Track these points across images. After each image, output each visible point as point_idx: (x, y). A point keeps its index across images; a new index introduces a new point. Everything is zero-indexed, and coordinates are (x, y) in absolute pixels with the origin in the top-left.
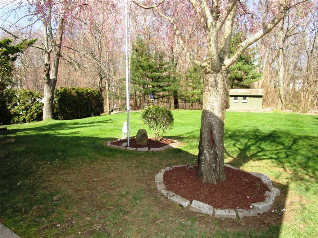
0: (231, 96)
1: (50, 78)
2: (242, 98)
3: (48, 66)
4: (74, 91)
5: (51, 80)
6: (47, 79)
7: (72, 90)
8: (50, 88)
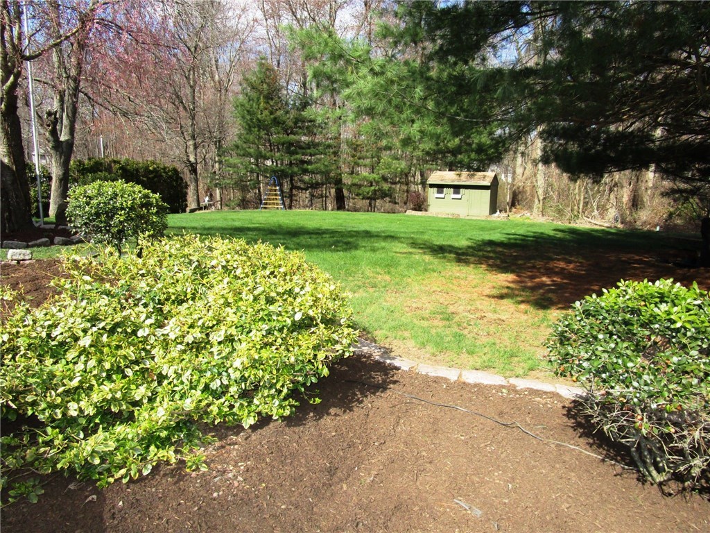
0: (432, 186)
1: (59, 139)
2: (452, 190)
3: (53, 116)
4: (118, 166)
5: (61, 142)
6: (54, 141)
7: (113, 165)
8: (61, 158)
